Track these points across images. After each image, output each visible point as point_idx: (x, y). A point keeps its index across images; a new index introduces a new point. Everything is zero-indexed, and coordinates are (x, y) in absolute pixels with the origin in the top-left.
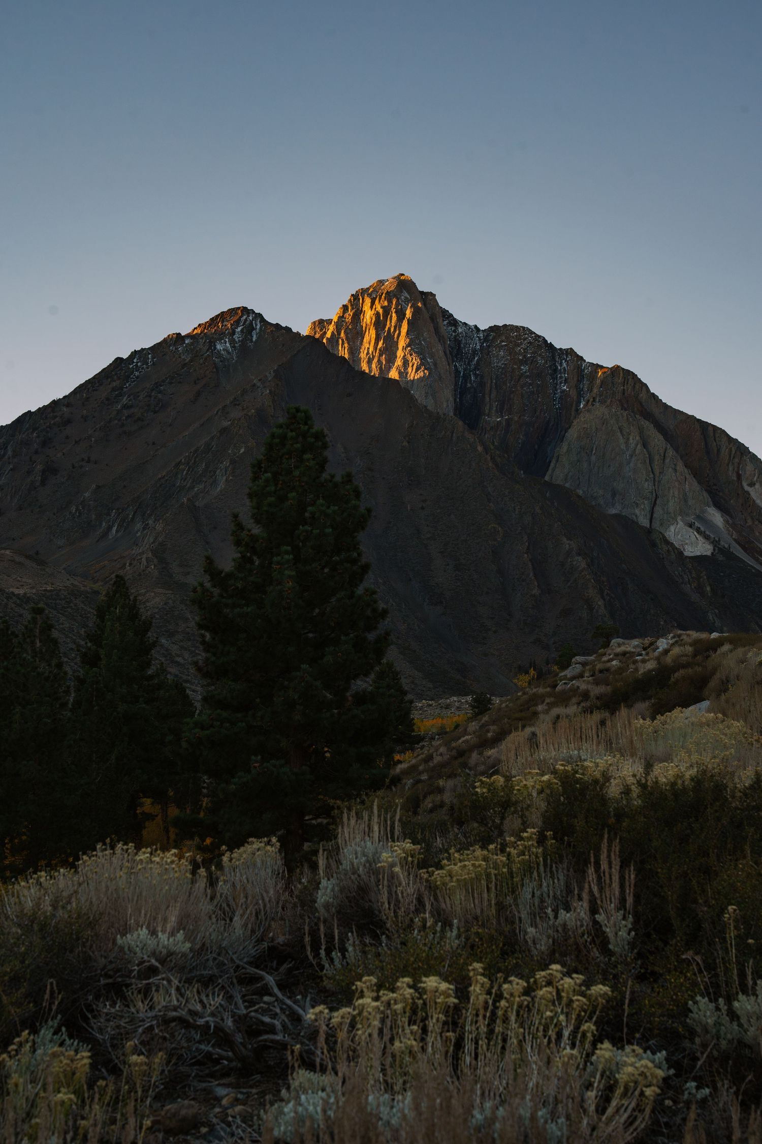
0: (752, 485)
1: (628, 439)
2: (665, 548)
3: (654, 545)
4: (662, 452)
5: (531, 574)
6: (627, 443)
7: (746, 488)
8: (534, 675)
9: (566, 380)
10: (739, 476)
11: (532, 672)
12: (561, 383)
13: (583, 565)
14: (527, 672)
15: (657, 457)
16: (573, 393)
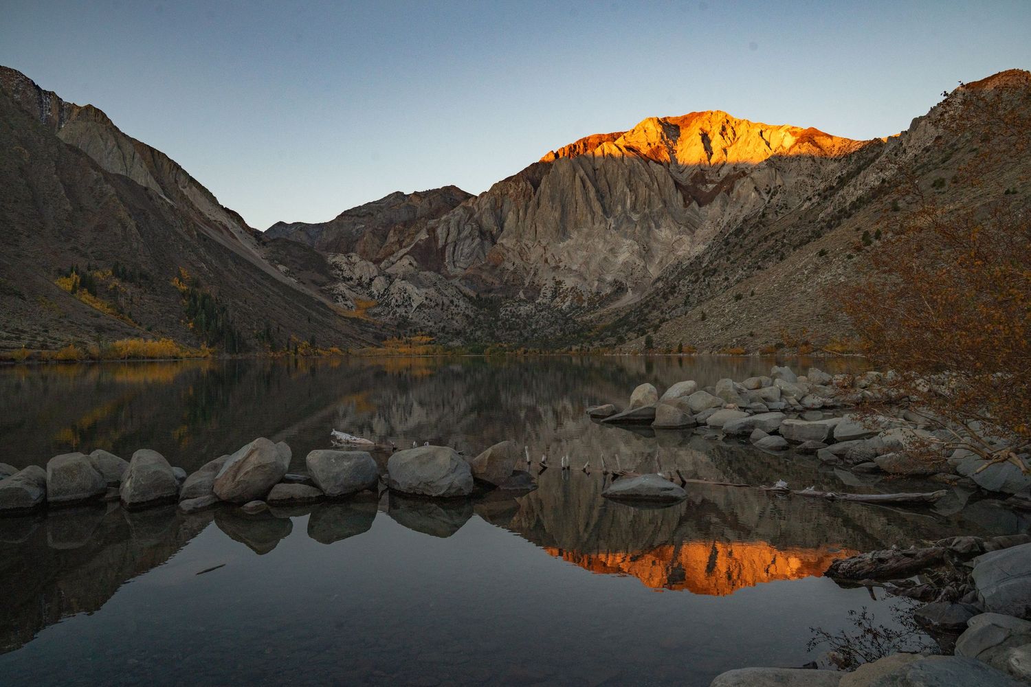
0: (184, 187)
1: (107, 142)
2: (159, 201)
3: (151, 199)
4: (132, 153)
5: (63, 192)
6: (106, 144)
7: (181, 189)
8: (76, 279)
9: (49, 109)
10: (176, 182)
11: (74, 275)
12: (46, 110)
13: (113, 192)
14: (68, 276)
15: (128, 157)
16: (56, 118)
